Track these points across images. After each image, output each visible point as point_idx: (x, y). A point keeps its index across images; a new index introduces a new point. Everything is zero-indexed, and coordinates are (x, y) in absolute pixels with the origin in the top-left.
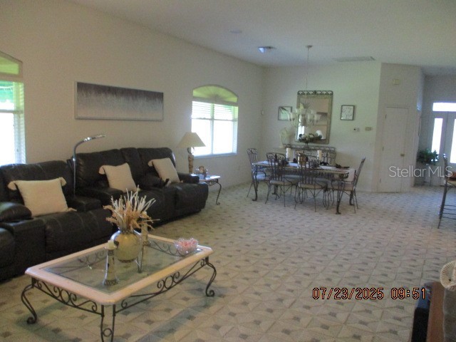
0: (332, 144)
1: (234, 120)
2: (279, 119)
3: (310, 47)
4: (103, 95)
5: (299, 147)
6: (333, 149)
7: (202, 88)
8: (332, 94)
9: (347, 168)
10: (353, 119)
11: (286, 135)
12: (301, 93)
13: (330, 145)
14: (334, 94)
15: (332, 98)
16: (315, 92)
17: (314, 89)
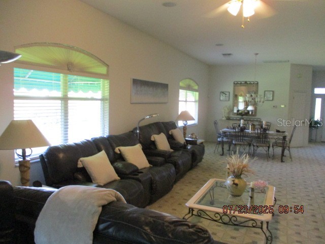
0: (258, 116)
1: (195, 102)
2: (220, 100)
3: (257, 54)
4: (143, 86)
5: (235, 118)
6: (259, 120)
7: (183, 81)
8: (257, 84)
9: (284, 132)
10: (273, 100)
11: (227, 111)
12: (236, 83)
13: (257, 117)
14: (259, 83)
15: (258, 86)
16: (246, 82)
17: (245, 80)
